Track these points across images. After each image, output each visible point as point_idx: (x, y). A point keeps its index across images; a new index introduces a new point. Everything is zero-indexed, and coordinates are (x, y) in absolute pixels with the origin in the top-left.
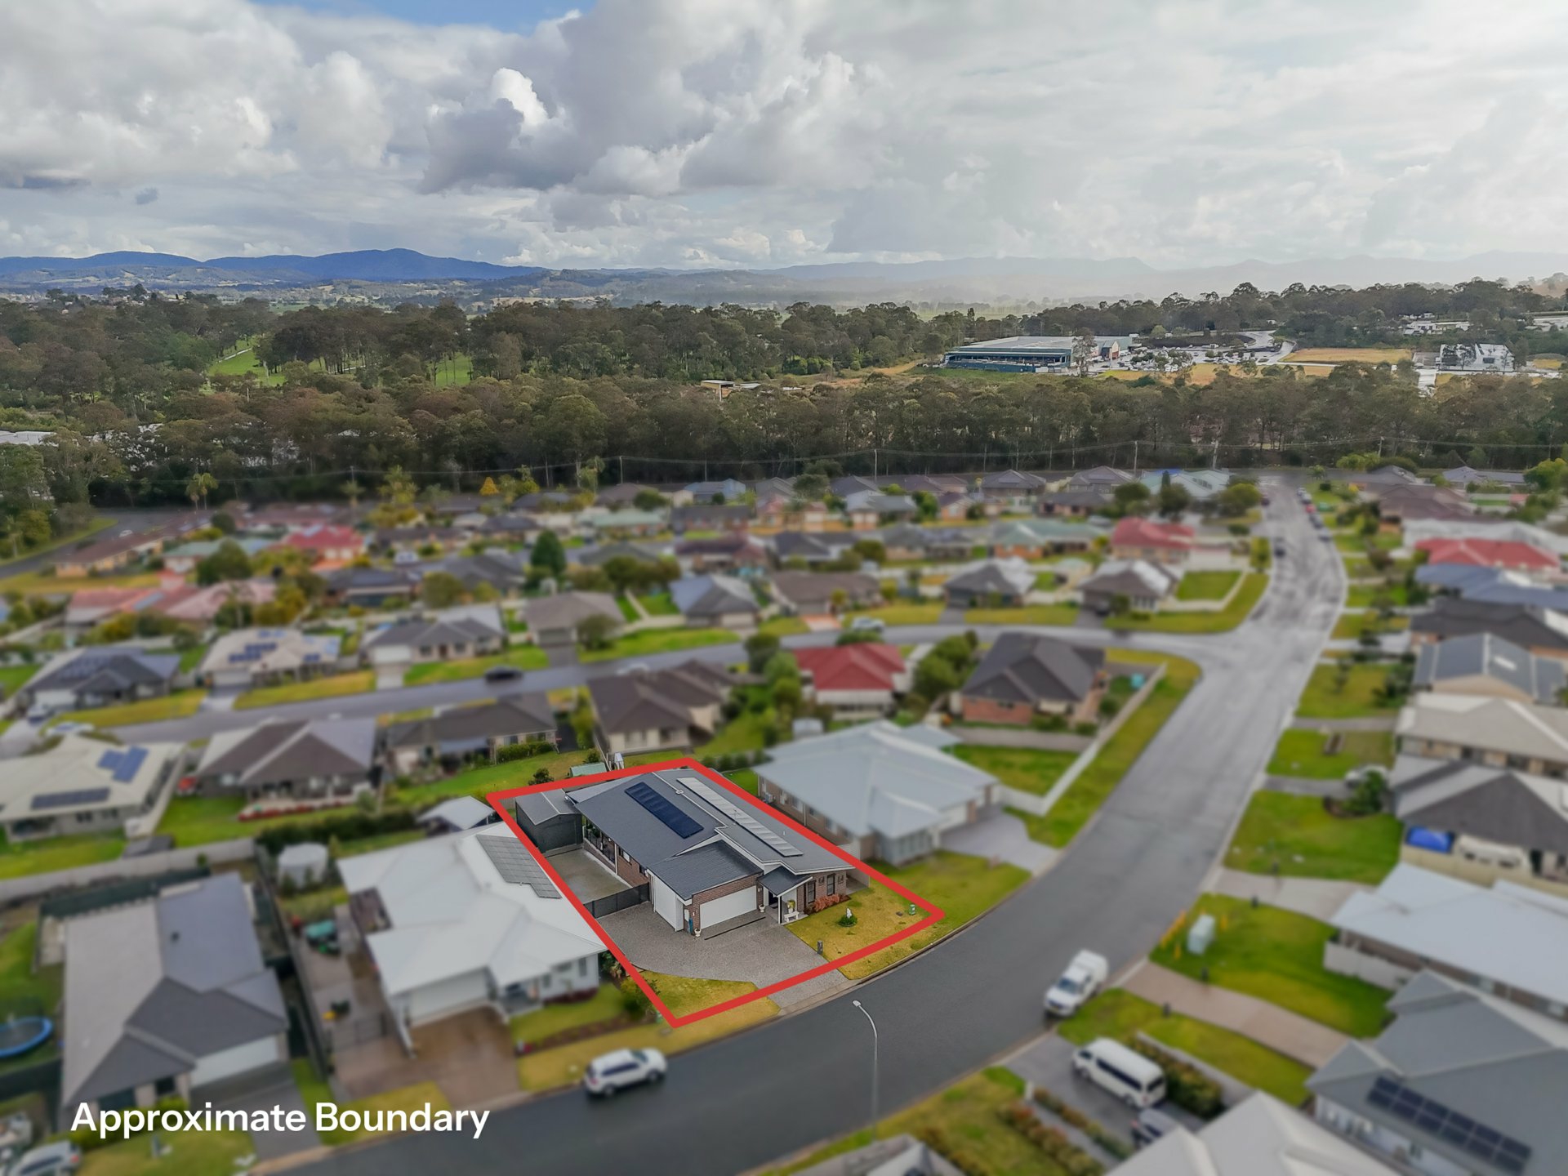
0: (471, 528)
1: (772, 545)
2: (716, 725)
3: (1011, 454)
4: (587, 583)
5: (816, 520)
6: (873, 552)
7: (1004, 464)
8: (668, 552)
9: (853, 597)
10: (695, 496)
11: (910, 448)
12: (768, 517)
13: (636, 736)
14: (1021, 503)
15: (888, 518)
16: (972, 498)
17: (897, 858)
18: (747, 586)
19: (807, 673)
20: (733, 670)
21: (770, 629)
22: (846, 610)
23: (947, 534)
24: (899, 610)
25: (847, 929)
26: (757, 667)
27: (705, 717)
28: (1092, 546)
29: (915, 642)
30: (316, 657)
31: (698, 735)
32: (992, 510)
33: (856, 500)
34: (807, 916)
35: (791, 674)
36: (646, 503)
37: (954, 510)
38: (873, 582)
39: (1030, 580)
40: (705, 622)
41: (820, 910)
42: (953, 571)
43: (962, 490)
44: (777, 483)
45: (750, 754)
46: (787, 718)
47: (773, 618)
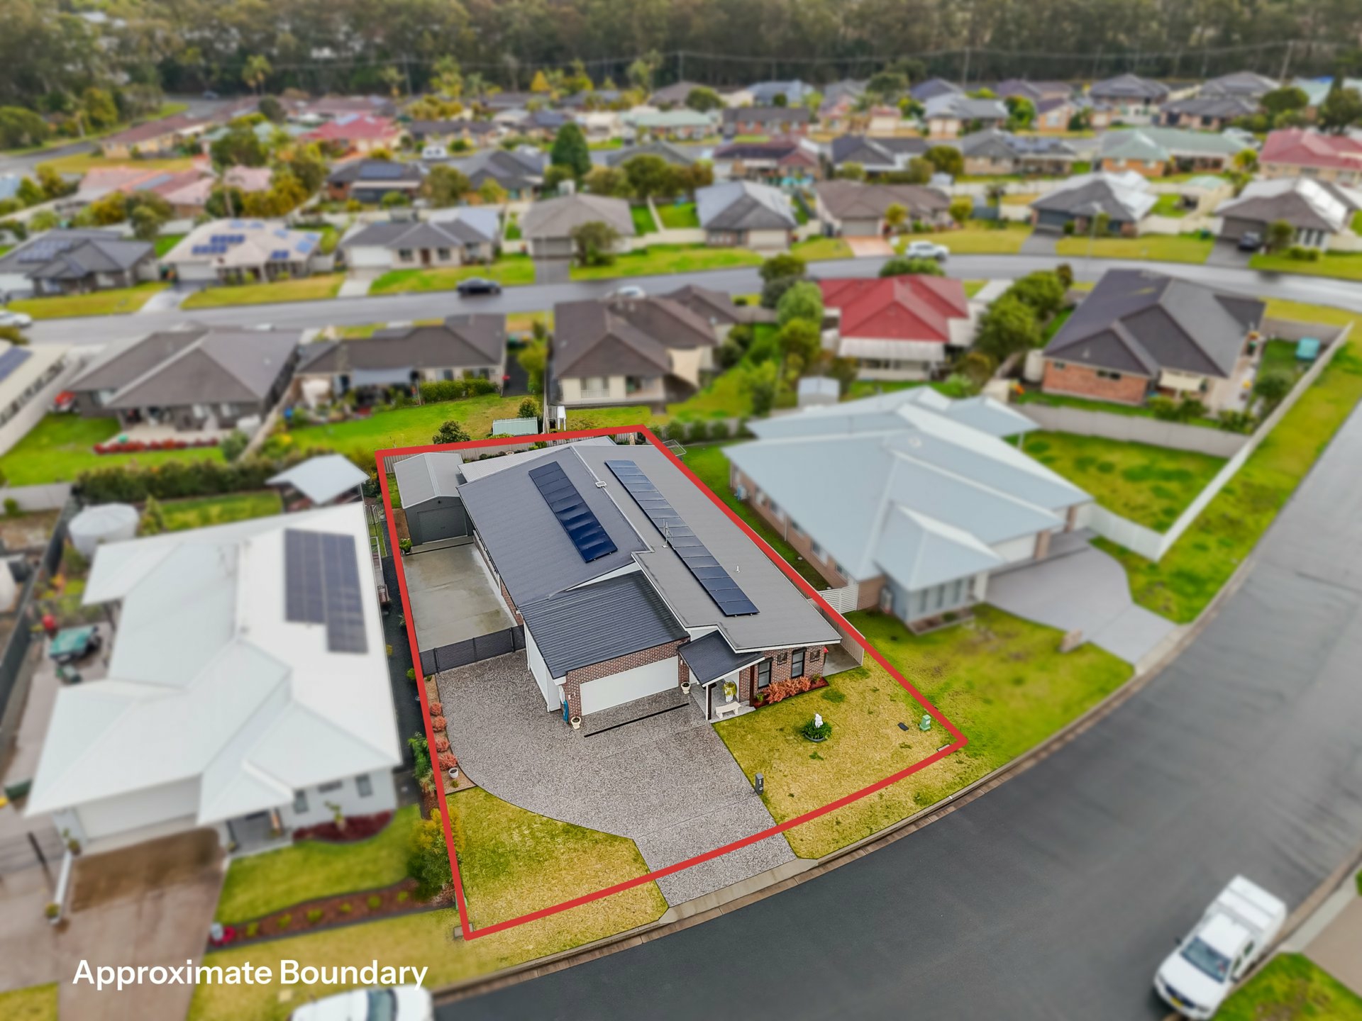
0: (508, 124)
1: (829, 152)
2: (702, 374)
3: (1129, 56)
4: (605, 187)
5: (885, 125)
6: (948, 162)
7: (1119, 68)
8: (705, 156)
9: (915, 216)
10: (756, 98)
11: (1007, 48)
12: (832, 121)
13: (596, 383)
14: (1137, 112)
15: (972, 126)
16: (1078, 104)
17: (913, 616)
18: (788, 198)
19: (834, 312)
20: (741, 303)
21: (801, 252)
22: (903, 232)
23: (1043, 145)
24: (973, 234)
25: (812, 747)
26: (771, 299)
27: (688, 363)
28: (1230, 164)
29: (986, 277)
30: (285, 254)
31: (677, 387)
32: (1100, 120)
33: (935, 105)
34: (753, 709)
35: (810, 313)
36: (699, 103)
37: (1055, 118)
38: (942, 197)
39: (1151, 201)
40: (729, 239)
41: (776, 702)
42: (1046, 189)
43: (1065, 95)
44: (849, 85)
45: (732, 424)
46: (792, 374)
47: (812, 238)
